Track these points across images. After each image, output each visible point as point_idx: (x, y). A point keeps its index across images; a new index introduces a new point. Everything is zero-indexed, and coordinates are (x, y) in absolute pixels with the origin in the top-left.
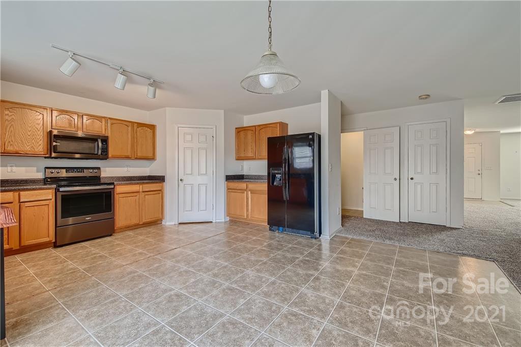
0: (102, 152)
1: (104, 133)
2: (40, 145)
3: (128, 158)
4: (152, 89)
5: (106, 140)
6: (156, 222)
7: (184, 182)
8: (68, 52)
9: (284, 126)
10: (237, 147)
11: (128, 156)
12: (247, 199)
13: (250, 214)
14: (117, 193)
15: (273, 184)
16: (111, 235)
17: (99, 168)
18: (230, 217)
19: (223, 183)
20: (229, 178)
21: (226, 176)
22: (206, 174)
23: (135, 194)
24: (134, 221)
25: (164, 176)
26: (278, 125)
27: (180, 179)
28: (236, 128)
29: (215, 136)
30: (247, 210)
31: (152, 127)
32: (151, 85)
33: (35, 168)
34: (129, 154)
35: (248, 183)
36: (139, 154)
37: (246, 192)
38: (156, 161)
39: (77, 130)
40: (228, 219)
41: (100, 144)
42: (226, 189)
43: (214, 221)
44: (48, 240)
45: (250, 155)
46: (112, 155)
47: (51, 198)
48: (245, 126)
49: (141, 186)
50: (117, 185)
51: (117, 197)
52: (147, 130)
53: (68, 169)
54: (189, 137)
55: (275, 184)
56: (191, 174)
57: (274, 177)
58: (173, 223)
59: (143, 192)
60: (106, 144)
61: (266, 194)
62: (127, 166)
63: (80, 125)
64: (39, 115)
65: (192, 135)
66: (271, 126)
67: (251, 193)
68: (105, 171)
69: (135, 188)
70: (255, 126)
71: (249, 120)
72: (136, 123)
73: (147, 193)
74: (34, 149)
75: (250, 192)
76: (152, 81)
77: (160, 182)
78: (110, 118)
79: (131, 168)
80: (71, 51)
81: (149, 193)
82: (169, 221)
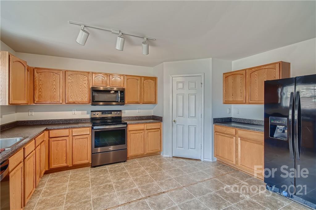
0: (120, 100)
1: (122, 86)
2: (86, 97)
3: (138, 103)
4: (145, 46)
5: (123, 91)
6: (156, 154)
7: (177, 123)
8: (81, 25)
9: (285, 66)
10: (225, 92)
11: (138, 102)
12: (237, 145)
13: (239, 161)
14: (129, 130)
15: (272, 135)
16: (125, 161)
17: (120, 111)
18: (217, 158)
19: (210, 126)
20: (217, 121)
21: (214, 119)
22: (195, 117)
23: (141, 131)
24: (140, 152)
25: (162, 117)
26: (277, 65)
27: (173, 121)
28: (224, 74)
29: (203, 83)
30: (237, 156)
31: (154, 79)
32: (144, 43)
33: (86, 112)
34: (138, 100)
35: (237, 129)
36: (145, 100)
37: (234, 138)
38: (157, 105)
39: (106, 86)
40: (216, 159)
41: (119, 95)
42: (214, 131)
43: (202, 160)
44: (87, 162)
45: (239, 99)
46: (127, 102)
47: (89, 133)
48: (233, 71)
49: (145, 125)
50: (129, 124)
51: (129, 133)
52: (151, 82)
53: (103, 112)
54: (180, 85)
55: (275, 136)
56: (183, 116)
57: (274, 128)
58: (168, 156)
59: (147, 129)
60: (123, 94)
61: (261, 144)
62: (139, 109)
63: (108, 81)
64: (85, 78)
65: (183, 83)
66: (267, 67)
67: (241, 140)
68: (125, 113)
69: (141, 126)
70: (245, 70)
71: (238, 64)
72: (143, 77)
73: (149, 131)
74: (83, 100)
75: (239, 139)
76: (145, 39)
77: (159, 122)
78: (126, 75)
79: (141, 110)
80: (83, 24)
81: (151, 131)
82: (166, 154)
